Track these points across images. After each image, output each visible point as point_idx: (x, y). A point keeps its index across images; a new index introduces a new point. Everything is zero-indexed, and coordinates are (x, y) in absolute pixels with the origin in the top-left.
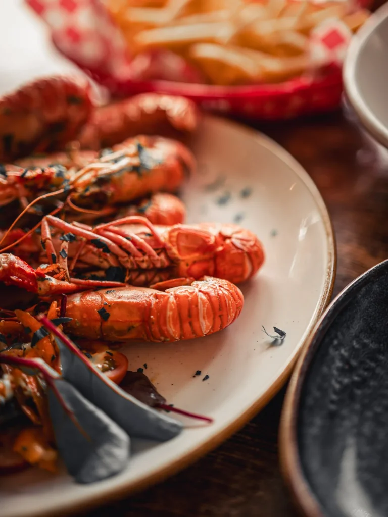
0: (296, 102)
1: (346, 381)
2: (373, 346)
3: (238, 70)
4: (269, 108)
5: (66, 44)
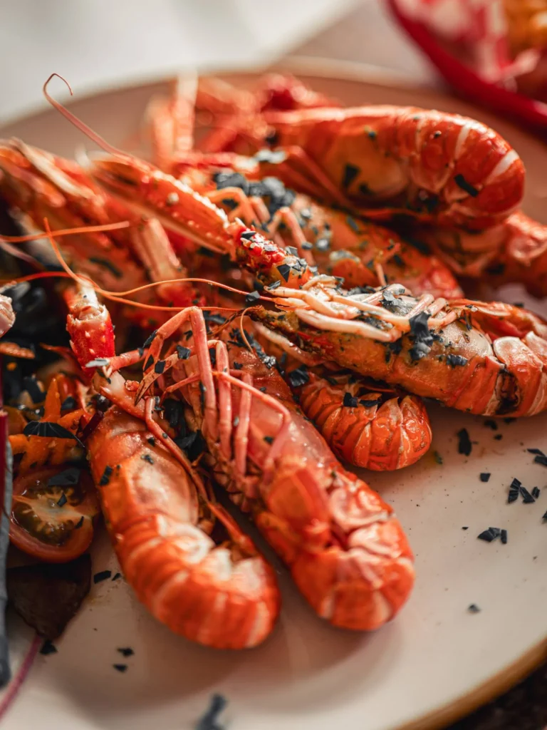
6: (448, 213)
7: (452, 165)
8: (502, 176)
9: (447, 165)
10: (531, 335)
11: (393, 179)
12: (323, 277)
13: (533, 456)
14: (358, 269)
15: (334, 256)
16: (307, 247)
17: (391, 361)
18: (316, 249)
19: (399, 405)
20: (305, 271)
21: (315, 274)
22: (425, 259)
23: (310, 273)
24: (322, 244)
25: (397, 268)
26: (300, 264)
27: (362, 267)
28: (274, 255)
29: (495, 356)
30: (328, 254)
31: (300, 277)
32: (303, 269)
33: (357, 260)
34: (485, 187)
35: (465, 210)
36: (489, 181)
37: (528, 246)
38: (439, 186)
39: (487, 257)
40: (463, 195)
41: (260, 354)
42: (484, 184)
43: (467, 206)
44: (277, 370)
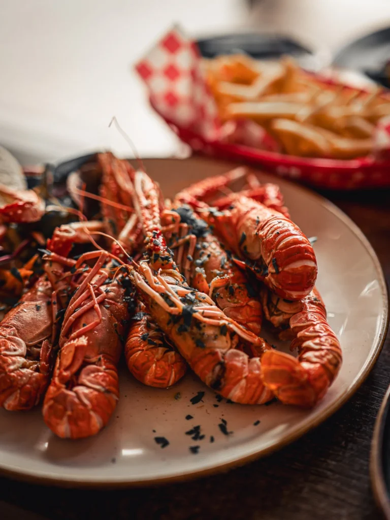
0: (359, 176)
3: (311, 144)
5: (163, 106)
6: (267, 278)
7: (274, 252)
10: (257, 359)
12: (176, 272)
13: (221, 422)
14: (203, 281)
15: (198, 269)
16: (189, 259)
17: (170, 325)
18: (195, 262)
19: (166, 352)
20: (167, 263)
21: (175, 269)
22: (247, 298)
23: (172, 267)
24: (199, 261)
25: (228, 294)
26: (167, 258)
27: (205, 281)
28: (157, 247)
29: (224, 354)
30: (196, 267)
31: (163, 265)
32: (167, 261)
33: (204, 276)
34: (283, 270)
35: (272, 280)
36: (286, 269)
37: (301, 319)
38: (268, 261)
39: (283, 316)
40: (274, 271)
41: (127, 294)
42: (283, 269)
43: (273, 277)
44: (128, 304)
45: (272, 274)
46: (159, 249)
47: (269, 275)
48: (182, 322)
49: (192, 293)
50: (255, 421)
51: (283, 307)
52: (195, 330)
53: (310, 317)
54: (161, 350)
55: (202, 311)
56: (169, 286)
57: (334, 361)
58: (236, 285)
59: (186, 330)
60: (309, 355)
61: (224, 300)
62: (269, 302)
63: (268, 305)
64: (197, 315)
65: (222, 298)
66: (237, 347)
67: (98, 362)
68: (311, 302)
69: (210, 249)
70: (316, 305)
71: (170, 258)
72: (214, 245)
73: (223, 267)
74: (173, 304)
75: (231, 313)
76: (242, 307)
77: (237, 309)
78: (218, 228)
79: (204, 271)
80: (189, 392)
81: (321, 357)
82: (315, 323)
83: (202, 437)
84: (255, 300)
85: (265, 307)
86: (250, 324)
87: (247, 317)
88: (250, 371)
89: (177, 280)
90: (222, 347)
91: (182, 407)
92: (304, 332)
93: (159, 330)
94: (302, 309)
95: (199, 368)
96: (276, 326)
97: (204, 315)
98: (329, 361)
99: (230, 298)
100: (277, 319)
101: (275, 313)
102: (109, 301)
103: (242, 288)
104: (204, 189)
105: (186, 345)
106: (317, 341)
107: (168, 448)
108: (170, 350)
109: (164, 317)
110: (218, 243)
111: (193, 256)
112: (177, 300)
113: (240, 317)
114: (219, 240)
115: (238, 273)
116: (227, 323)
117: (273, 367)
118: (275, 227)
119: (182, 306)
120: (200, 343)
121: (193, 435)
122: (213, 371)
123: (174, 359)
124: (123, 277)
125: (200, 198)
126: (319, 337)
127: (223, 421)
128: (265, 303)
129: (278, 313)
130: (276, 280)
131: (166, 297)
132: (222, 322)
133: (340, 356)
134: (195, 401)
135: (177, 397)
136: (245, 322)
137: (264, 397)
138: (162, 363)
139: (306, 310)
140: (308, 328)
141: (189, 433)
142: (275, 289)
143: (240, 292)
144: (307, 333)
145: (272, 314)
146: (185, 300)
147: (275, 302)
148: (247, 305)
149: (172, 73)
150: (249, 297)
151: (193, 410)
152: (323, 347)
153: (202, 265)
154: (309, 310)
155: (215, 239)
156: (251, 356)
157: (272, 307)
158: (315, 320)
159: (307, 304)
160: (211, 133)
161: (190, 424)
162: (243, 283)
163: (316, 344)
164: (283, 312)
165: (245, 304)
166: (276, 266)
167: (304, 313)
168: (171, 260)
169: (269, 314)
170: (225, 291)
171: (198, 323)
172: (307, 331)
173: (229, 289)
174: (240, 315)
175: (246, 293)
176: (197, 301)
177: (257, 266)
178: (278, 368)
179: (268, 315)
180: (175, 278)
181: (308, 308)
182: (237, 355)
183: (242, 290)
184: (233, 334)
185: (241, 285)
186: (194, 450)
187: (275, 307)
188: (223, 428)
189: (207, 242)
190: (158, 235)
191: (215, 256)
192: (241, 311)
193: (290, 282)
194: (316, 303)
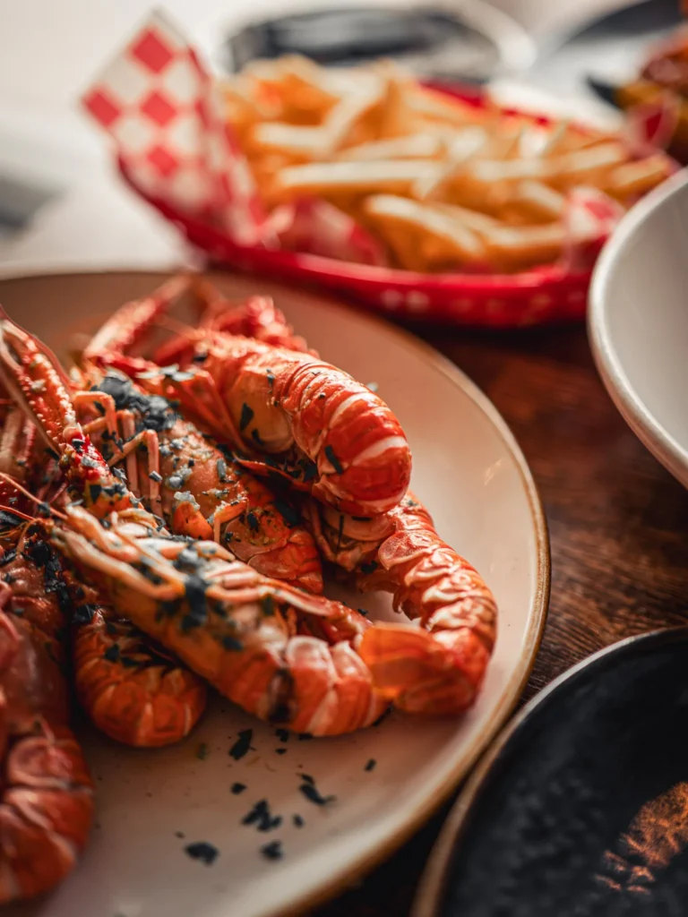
0: (542, 301)
1: (532, 852)
2: (586, 793)
3: (444, 242)
4: (493, 307)
5: (146, 175)
6: (317, 485)
7: (325, 433)
8: (371, 461)
9: (320, 432)
10: (344, 647)
11: (279, 433)
12: (141, 511)
13: (301, 782)
14: (195, 517)
15: (178, 495)
16: (154, 478)
17: (163, 622)
18: (166, 483)
19: (163, 675)
20: (120, 499)
21: (136, 506)
22: (286, 529)
23: (129, 504)
24: (174, 479)
25: (248, 530)
26: (117, 489)
27: (200, 515)
28: (91, 472)
29: (283, 653)
30: (174, 492)
31: (112, 503)
32: (118, 495)
33: (197, 506)
34: (351, 467)
35: (331, 487)
36: (356, 462)
37: (399, 548)
38: (314, 452)
39: (361, 550)
40: (331, 470)
41: (48, 575)
42: (350, 463)
43: (333, 482)
44: (57, 597)
45: (328, 475)
46: (96, 475)
47: (323, 480)
48: (185, 609)
49: (189, 548)
50: (365, 762)
51: (353, 530)
52: (215, 619)
53: (415, 542)
54: (153, 673)
55: (218, 580)
56: (140, 543)
57: (488, 616)
58: (258, 511)
59: (197, 624)
60: (441, 615)
61: (244, 542)
62: (325, 526)
63: (323, 533)
64: (215, 590)
65: (239, 541)
66: (300, 632)
67: (37, 731)
68: (407, 512)
69: (187, 449)
70: (416, 514)
71: (123, 487)
72: (192, 441)
73: (222, 480)
74: (158, 580)
75: (264, 566)
76: (281, 549)
77: (273, 555)
78: (185, 403)
79: (192, 497)
80: (223, 738)
81: (464, 615)
82: (429, 551)
83: (277, 822)
84: (301, 530)
85: (321, 539)
86: (305, 579)
87: (296, 566)
88: (340, 674)
89: (148, 528)
90: (273, 639)
91: (218, 770)
92: (415, 574)
93: (135, 632)
94: (393, 529)
95: (239, 691)
96: (349, 570)
97: (227, 585)
98: (482, 619)
99: (254, 537)
100: (350, 557)
101: (343, 545)
102: (19, 599)
103: (272, 513)
104: (129, 331)
105: (203, 652)
106: (445, 584)
107: (219, 862)
108: (169, 668)
109: (147, 609)
110: (199, 434)
111: (161, 472)
112: (166, 569)
113: (282, 570)
114: (199, 429)
115: (254, 486)
116: (271, 590)
117: (386, 658)
118: (311, 384)
119: (179, 579)
120: (231, 641)
121: (258, 823)
122: (268, 689)
123: (182, 684)
124: (31, 544)
125: (127, 349)
126: (446, 575)
127: (306, 778)
128: (317, 531)
129: (349, 544)
130: (340, 486)
131: (142, 567)
132: (263, 591)
133: (493, 603)
134: (238, 751)
135: (201, 752)
136: (295, 577)
137: (373, 713)
138: (164, 699)
139: (403, 529)
140: (420, 564)
141: (248, 820)
142: (339, 502)
143: (269, 521)
144: (422, 575)
145: (337, 550)
146: (181, 564)
147: (335, 524)
148: (289, 543)
149: (158, 109)
150: (289, 527)
151: (240, 770)
152: (463, 595)
153: (185, 485)
154: (406, 527)
155: (190, 427)
156: (332, 643)
157: (332, 534)
158: (426, 544)
159: (400, 517)
160: (246, 231)
161: (246, 804)
162: (270, 503)
163: (447, 591)
164: (358, 541)
165: (285, 543)
166: (335, 460)
167: (401, 536)
168: (125, 490)
169: (332, 550)
170: (241, 525)
171: (217, 606)
172: (419, 570)
173: (247, 521)
174: (281, 566)
175: (280, 520)
176: (203, 561)
177: (291, 464)
178: (397, 656)
179: (329, 553)
180: (144, 525)
181: (405, 524)
182: (306, 647)
183: (272, 516)
184: (285, 607)
185: (268, 508)
186: (272, 853)
187: (340, 534)
188: (309, 791)
189: (178, 437)
190: (85, 445)
191: (202, 463)
192: (281, 557)
193: (368, 485)
194: (414, 510)
